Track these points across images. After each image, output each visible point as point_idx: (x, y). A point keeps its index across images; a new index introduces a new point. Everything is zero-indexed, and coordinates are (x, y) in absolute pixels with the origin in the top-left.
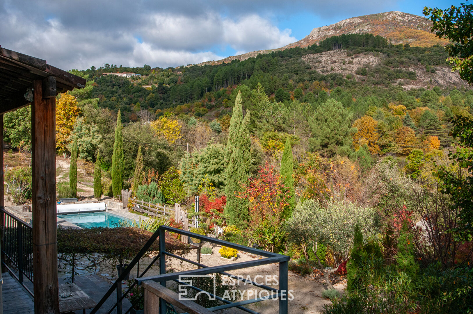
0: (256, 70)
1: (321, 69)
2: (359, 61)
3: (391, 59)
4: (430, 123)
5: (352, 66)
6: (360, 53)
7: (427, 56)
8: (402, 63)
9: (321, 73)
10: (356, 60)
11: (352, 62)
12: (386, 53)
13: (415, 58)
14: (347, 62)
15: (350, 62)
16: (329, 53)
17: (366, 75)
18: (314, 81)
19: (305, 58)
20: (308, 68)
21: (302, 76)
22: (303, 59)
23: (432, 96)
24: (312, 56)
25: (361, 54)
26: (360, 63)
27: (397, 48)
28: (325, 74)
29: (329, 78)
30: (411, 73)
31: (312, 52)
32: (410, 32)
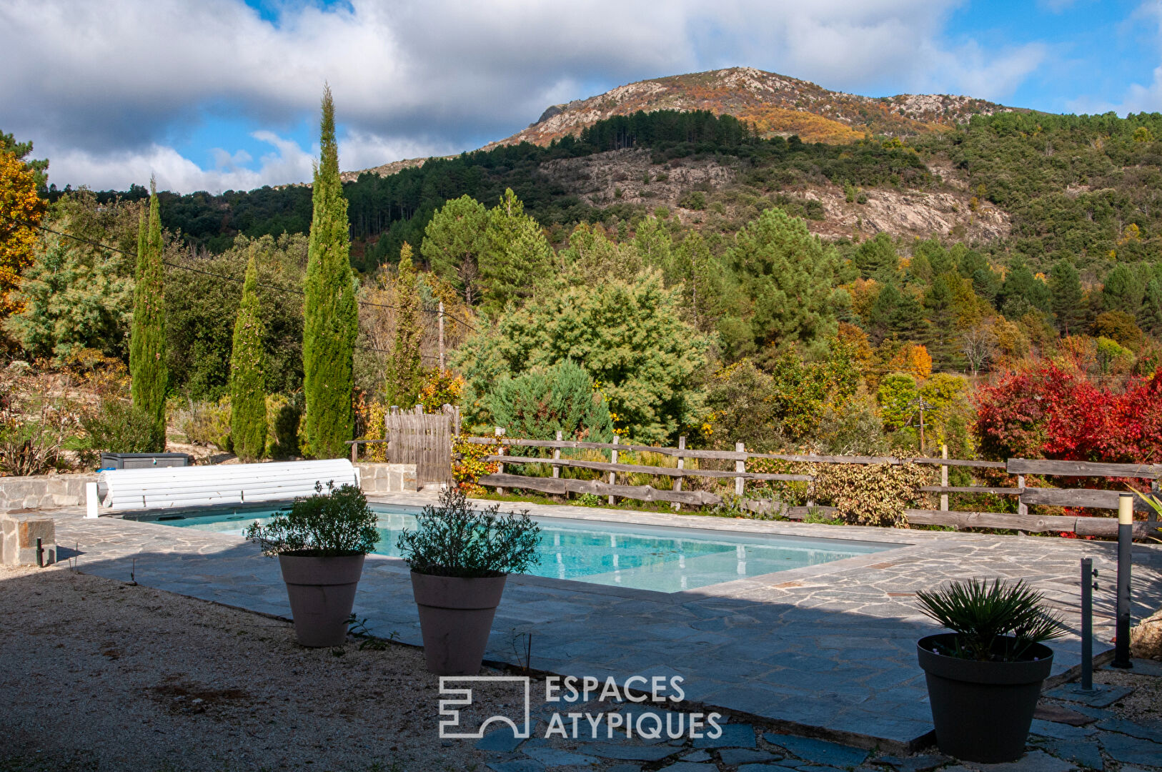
0: (428, 196)
1: (591, 195)
2: (683, 176)
3: (762, 171)
4: (900, 314)
5: (667, 187)
6: (684, 157)
7: (845, 165)
8: (788, 180)
9: (591, 204)
10: (675, 173)
11: (667, 178)
12: (748, 156)
13: (817, 169)
14: (654, 178)
15: (663, 179)
16: (608, 157)
17: (703, 209)
18: (575, 222)
19: (547, 168)
20: (557, 193)
21: (544, 211)
22: (541, 170)
23: (882, 253)
24: (564, 162)
25: (686, 158)
26: (686, 181)
27: (774, 144)
28: (603, 208)
29: (614, 216)
30: (811, 205)
31: (563, 154)
32: (783, 117)
